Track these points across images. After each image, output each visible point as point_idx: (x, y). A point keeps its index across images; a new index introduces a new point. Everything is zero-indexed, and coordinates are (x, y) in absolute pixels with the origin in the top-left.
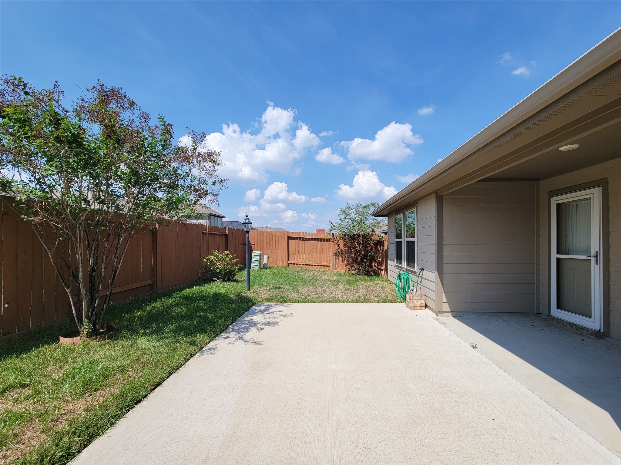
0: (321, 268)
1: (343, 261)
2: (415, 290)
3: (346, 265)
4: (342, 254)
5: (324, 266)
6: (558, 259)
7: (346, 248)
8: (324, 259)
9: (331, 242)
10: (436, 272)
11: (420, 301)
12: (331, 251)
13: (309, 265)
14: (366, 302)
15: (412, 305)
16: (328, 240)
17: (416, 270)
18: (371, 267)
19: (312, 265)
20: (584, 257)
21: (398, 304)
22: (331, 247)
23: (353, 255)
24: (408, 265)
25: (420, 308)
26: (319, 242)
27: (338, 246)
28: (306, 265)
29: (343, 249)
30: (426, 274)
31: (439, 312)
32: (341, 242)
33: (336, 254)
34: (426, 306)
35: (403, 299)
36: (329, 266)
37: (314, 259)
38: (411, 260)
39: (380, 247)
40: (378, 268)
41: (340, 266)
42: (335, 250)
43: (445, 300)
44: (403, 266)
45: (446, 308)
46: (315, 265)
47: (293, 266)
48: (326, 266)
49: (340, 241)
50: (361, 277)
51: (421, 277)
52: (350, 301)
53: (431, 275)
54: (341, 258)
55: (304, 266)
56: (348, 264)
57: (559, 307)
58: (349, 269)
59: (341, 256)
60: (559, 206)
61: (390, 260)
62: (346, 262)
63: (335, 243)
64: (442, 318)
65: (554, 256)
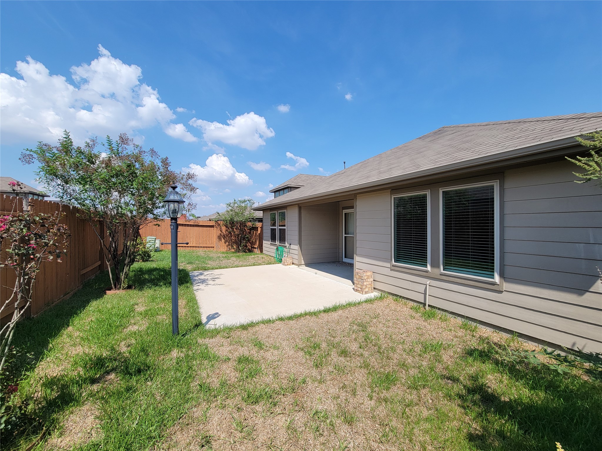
0: (207, 249)
1: (225, 243)
2: (286, 256)
3: (227, 246)
4: (224, 237)
5: (209, 247)
6: (345, 237)
7: (227, 233)
8: (209, 241)
9: (215, 228)
10: (299, 245)
11: (290, 261)
12: (215, 235)
13: (196, 247)
14: (259, 265)
15: (286, 263)
16: (212, 226)
17: (286, 245)
18: (247, 246)
19: (199, 247)
20: (352, 236)
21: (277, 264)
22: (215, 232)
23: (233, 238)
24: (280, 243)
25: (290, 264)
26: (205, 228)
27: (221, 231)
28: (193, 247)
29: (224, 233)
30: (292, 247)
31: (299, 265)
32: (224, 229)
33: (219, 238)
34: (293, 263)
35: (280, 261)
36: (214, 247)
37: (200, 242)
38: (282, 239)
39: (254, 232)
40: (251, 247)
41: (223, 247)
42: (218, 235)
43: (302, 259)
44: (277, 243)
45: (303, 262)
46: (202, 247)
47: (181, 249)
48: (211, 247)
49: (222, 227)
50: (241, 254)
51: (290, 249)
52: (250, 266)
53: (296, 247)
54: (223, 240)
55: (192, 248)
56: (229, 245)
57: (345, 257)
58: (229, 248)
59: (224, 239)
60: (345, 214)
61: (265, 240)
62: (227, 243)
63: (219, 229)
64: (301, 267)
65: (344, 235)
